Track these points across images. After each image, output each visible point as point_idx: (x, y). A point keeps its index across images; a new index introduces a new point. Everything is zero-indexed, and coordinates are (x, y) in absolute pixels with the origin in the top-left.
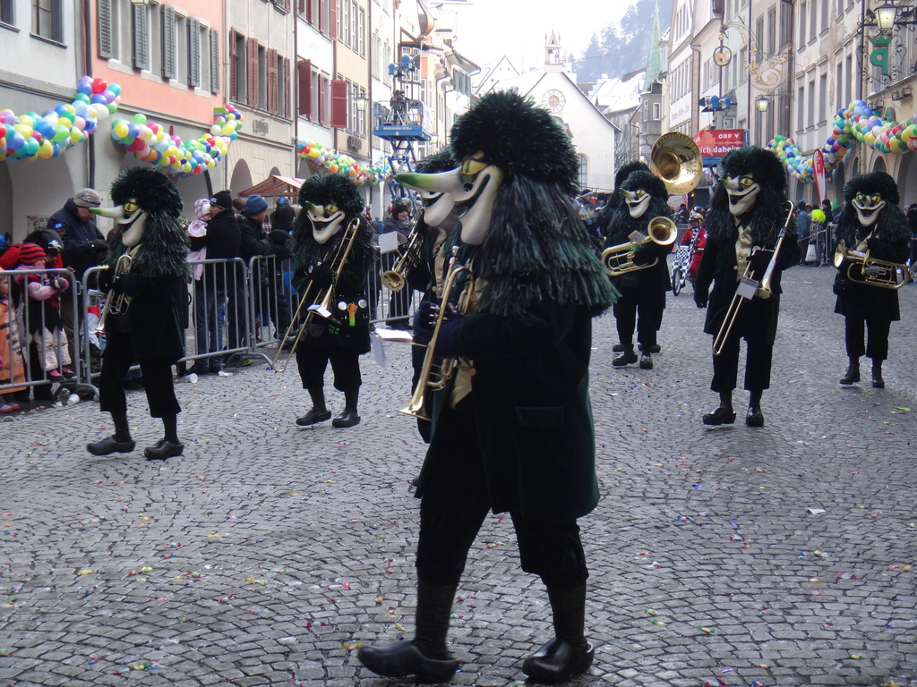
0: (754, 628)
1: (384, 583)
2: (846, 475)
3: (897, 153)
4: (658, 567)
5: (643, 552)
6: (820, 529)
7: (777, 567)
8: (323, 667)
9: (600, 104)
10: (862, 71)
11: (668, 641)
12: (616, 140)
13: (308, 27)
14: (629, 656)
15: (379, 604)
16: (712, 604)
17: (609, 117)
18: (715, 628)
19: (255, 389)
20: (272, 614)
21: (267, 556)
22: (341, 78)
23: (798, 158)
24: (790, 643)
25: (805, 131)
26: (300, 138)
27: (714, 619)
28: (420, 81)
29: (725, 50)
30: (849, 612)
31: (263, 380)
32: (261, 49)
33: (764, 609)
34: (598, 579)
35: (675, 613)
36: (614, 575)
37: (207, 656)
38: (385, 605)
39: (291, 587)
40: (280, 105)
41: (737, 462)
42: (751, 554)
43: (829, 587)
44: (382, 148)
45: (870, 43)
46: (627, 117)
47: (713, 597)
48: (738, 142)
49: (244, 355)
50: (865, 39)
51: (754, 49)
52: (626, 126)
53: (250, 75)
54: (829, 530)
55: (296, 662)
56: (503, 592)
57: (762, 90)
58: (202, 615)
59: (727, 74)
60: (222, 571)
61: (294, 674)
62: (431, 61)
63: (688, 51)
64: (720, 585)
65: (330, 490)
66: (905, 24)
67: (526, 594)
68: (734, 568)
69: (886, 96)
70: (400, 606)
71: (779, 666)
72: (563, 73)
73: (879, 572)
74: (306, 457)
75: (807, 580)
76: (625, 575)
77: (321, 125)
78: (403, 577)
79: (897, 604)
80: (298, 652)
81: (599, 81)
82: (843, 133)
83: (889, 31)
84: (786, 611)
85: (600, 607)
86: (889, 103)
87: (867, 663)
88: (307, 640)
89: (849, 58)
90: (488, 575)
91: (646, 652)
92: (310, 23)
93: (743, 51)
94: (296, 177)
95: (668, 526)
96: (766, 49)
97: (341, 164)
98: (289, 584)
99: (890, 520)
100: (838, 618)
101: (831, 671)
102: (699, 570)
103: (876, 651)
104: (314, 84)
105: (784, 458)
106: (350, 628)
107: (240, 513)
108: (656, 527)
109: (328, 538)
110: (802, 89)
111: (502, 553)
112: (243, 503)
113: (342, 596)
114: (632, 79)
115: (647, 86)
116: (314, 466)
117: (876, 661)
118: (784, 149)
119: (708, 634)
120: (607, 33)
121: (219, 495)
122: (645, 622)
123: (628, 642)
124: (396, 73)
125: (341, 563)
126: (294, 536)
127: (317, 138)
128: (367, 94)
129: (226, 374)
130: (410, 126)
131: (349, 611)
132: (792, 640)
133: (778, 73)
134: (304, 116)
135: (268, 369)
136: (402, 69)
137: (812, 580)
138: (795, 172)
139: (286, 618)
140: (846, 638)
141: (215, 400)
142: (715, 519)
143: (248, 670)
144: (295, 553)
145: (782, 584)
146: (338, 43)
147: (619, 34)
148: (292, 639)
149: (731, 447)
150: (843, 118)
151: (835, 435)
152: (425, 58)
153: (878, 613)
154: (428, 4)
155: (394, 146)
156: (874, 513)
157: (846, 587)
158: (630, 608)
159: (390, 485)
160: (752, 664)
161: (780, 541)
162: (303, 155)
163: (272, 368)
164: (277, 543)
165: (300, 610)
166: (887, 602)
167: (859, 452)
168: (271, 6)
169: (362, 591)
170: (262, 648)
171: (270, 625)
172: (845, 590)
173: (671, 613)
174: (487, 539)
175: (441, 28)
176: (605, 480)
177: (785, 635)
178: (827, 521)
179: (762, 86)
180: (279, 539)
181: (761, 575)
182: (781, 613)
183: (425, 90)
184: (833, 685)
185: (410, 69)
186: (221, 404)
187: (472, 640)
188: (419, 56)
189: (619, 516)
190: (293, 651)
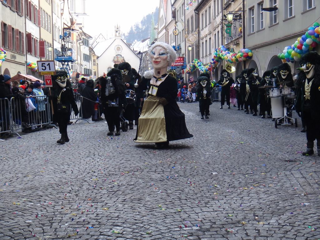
0: (196, 209)
1: (64, 202)
2: (224, 162)
3: (235, 63)
4: (161, 192)
5: (156, 188)
6: (216, 179)
7: (202, 190)
8: (42, 229)
9: (135, 50)
10: (223, 35)
11: (166, 214)
14: (153, 220)
15: (62, 208)
16: (181, 202)
17: (138, 54)
18: (183, 210)
19: (14, 144)
20: (23, 214)
21: (20, 196)
22: (42, 40)
23: (202, 66)
24: (208, 213)
25: (204, 57)
26: (28, 61)
27: (182, 207)
28: (71, 41)
29: (177, 30)
30: (227, 202)
31: (17, 141)
32: (13, 29)
33: (199, 203)
34: (141, 197)
35: (168, 206)
36: (146, 195)
38: (65, 209)
39: (29, 205)
40: (20, 49)
41: (187, 160)
42: (193, 187)
43: (220, 195)
44: (58, 65)
45: (225, 26)
46: (144, 54)
48: (182, 61)
49: (9, 133)
50: (223, 24)
51: (187, 30)
52: (144, 57)
53: (9, 38)
54: (219, 179)
55: (32, 228)
56: (107, 203)
59: (178, 39)
60: (3, 201)
61: (31, 232)
62: (75, 34)
63: (164, 31)
64: (183, 197)
65: (43, 174)
66: (236, 20)
67: (115, 203)
68: (188, 191)
69: (231, 44)
70: (70, 209)
71: (205, 220)
72: (121, 39)
73: (237, 190)
74: (33, 164)
75: (213, 194)
76: (150, 195)
77: (36, 56)
78: (71, 199)
79: (243, 199)
80: (33, 225)
81: (134, 42)
82: (217, 57)
83: (231, 22)
84: (206, 203)
85: (142, 205)
86: (232, 46)
87: (234, 217)
88: (36, 221)
89: (218, 32)
90: (101, 198)
91: (159, 218)
92: (31, 20)
93: (183, 30)
94: (27, 74)
95: (164, 180)
96: (190, 29)
98: (29, 204)
99: (239, 175)
100: (224, 205)
101: (222, 220)
102: (176, 193)
103: (237, 214)
104: (33, 42)
105: (203, 158)
106: (52, 216)
107: (10, 183)
108: (160, 180)
109: (43, 189)
110: (203, 43)
111: (106, 190)
112: (11, 180)
113: (49, 207)
114: (145, 42)
115: (151, 43)
116: (37, 167)
117: (237, 216)
118: (197, 64)
119: (180, 212)
120: (136, 26)
121: (1, 177)
122: (158, 209)
123: (152, 215)
124: (62, 38)
125: (48, 196)
126: (30, 189)
127: (34, 61)
128: (52, 46)
129: (3, 140)
130: (68, 57)
131: (51, 211)
132: (209, 212)
133: (195, 38)
134: (29, 53)
135: (18, 138)
136: (65, 36)
137: (214, 194)
138: (201, 71)
139: (28, 215)
140: (227, 210)
142: (180, 177)
143: (14, 232)
144: (30, 194)
145: (204, 195)
146: (41, 28)
147: (140, 26)
148: (30, 221)
149: (184, 156)
150: (217, 52)
151: (219, 151)
152: (73, 34)
153: (237, 202)
154: (73, 15)
155: (62, 64)
156: (234, 173)
157: (226, 195)
158: (152, 205)
159: (65, 172)
160: (196, 220)
161: (203, 183)
162: (29, 67)
163: (20, 138)
164: (24, 192)
165: (33, 212)
166: (240, 199)
167: (227, 155)
168: (16, 14)
169: (56, 205)
170: (20, 225)
171: (22, 217)
172: (226, 196)
173: (167, 206)
174: (101, 187)
175: (78, 23)
176: (142, 167)
177: (206, 210)
178: (218, 176)
179: (190, 42)
180: (24, 190)
181: (197, 193)
182: (205, 204)
183: (73, 45)
184: (224, 224)
185: (67, 37)
186: (1, 150)
187: (97, 218)
188: (70, 32)
189: (147, 178)
190: (31, 225)
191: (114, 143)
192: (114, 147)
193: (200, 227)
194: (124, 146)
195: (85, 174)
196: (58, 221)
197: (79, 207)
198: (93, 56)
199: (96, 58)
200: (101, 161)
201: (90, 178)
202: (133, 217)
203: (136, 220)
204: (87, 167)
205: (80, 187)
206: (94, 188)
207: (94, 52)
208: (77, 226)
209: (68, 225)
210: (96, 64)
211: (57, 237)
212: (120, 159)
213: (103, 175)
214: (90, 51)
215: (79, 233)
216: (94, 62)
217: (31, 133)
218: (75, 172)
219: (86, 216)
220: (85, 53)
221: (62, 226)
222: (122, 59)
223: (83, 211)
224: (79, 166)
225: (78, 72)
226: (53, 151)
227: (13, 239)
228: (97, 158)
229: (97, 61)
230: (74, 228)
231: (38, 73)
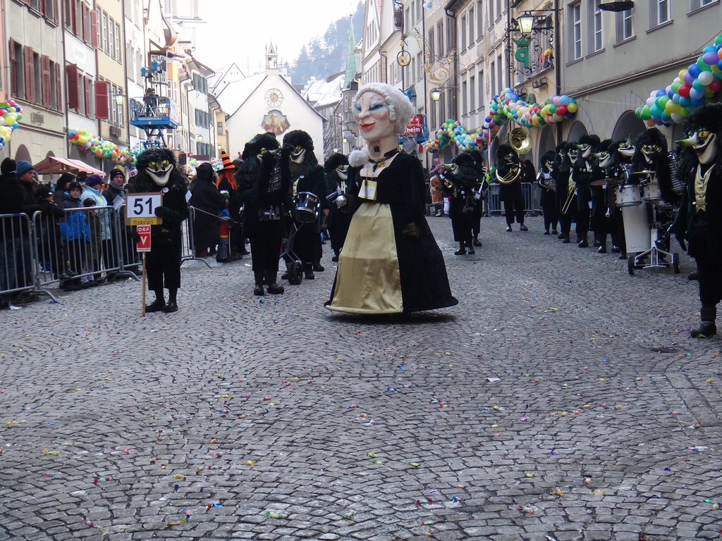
0: (451, 461)
1: (156, 448)
2: (514, 354)
3: (538, 128)
4: (374, 424)
5: (362, 414)
6: (497, 391)
7: (466, 419)
8: (109, 510)
9: (311, 100)
10: (509, 66)
11: (385, 474)
12: (324, 128)
13: (74, 38)
14: (356, 486)
15: (153, 462)
16: (418, 447)
17: (318, 110)
18: (422, 464)
19: (42, 318)
20: (65, 476)
21: (58, 435)
22: (102, 79)
23: (464, 135)
24: (480, 469)
25: (469, 115)
26: (70, 127)
27: (420, 457)
28: (167, 82)
29: (405, 53)
30: (522, 446)
31: (48, 311)
32: (36, 55)
33: (459, 447)
34: (329, 435)
35: (390, 455)
36: (340, 431)
37: (11, 509)
38: (158, 463)
39: (79, 455)
40: (53, 100)
41: (430, 350)
42: (445, 412)
43: (506, 430)
44: (138, 135)
45: (515, 44)
46: (331, 110)
47: (419, 442)
48: (418, 125)
49: (31, 292)
50: (511, 41)
51: (428, 53)
52: (331, 116)
53: (27, 76)
54: (503, 392)
55: (87, 508)
56: (253, 448)
57: (435, 84)
58: (5, 480)
59: (408, 73)
60: (21, 447)
61: (85, 517)
62: (175, 66)
63: (377, 56)
64: (423, 434)
65: (108, 385)
66: (540, 30)
67: (271, 449)
68: (433, 421)
69: (528, 85)
70: (170, 463)
71: (473, 486)
72: (280, 76)
73: (544, 418)
74: (86, 363)
75: (489, 426)
76: (349, 431)
77: (87, 117)
78: (173, 442)
79: (558, 438)
80: (87, 501)
81: (309, 82)
82: (496, 114)
83: (528, 36)
84: (475, 448)
85: (331, 454)
86: (530, 90)
87: (539, 479)
88: (95, 492)
89: (500, 58)
90: (240, 437)
91: (369, 483)
92: (75, 35)
93: (419, 55)
94: (69, 157)
95: (380, 396)
96: (436, 52)
97: (105, 149)
98: (78, 453)
99: (549, 383)
100: (515, 451)
101: (512, 486)
102: (406, 424)
103: (545, 471)
104: (81, 86)
105: (466, 345)
106: (131, 481)
107: (34, 405)
108: (371, 397)
109: (108, 419)
110: (465, 83)
111: (251, 421)
112: (36, 398)
113: (122, 459)
114: (335, 80)
115: (347, 84)
116: (94, 369)
117: (545, 477)
118: (453, 130)
119: (416, 468)
120: (314, 45)
121: (15, 394)
122: (367, 463)
123: (355, 476)
124: (147, 74)
125: (120, 436)
126: (79, 419)
127: (85, 128)
128: (124, 92)
129: (16, 308)
130: (160, 117)
131: (129, 469)
132: (482, 467)
133: (446, 71)
134: (73, 110)
135: (51, 303)
136: (153, 70)
137: (493, 426)
138: (461, 145)
139: (76, 478)
140: (521, 464)
141: (7, 327)
142: (416, 389)
143: (46, 517)
144: (81, 431)
145: (471, 430)
146: (99, 51)
147: (323, 46)
148: (82, 492)
149: (425, 340)
150: (497, 103)
151: (504, 329)
152: (171, 64)
153: (545, 445)
154: (171, 21)
155: (147, 133)
156: (537, 379)
157: (519, 429)
158: (354, 453)
159: (157, 379)
160: (452, 486)
161: (467, 402)
162: (73, 141)
163: (55, 302)
164: (66, 425)
165: (88, 471)
166: (550, 437)
167: (522, 338)
168: (43, 21)
169: (138, 454)
170: (58, 500)
171: (63, 483)
172: (518, 431)
173: (387, 455)
174: (238, 412)
175: (182, 40)
176: (330, 367)
177: (476, 464)
178: (501, 386)
179: (435, 81)
180: (67, 422)
181: (454, 425)
182: (471, 450)
183: (171, 89)
184: (514, 496)
185: (159, 72)
186: (14, 331)
187: (230, 483)
188: (165, 61)
189: (342, 391)
190: (83, 501)
191: (266, 313)
192: (268, 322)
193: (462, 501)
194: (289, 320)
195: (202, 383)
196: (144, 492)
197: (191, 459)
198: (217, 113)
199: (222, 119)
200: (238, 354)
201: (214, 394)
202: (312, 480)
203: (318, 487)
204: (206, 367)
205: (191, 414)
206: (223, 417)
207: (220, 106)
208: (186, 503)
209: (165, 501)
210: (224, 133)
211: (143, 527)
212: (282, 348)
213: (243, 385)
214: (209, 104)
215: (190, 517)
216: (218, 127)
217: (78, 292)
218: (180, 379)
219: (207, 480)
220: (199, 109)
221: (152, 503)
223: (200, 468)
224: (188, 366)
225: (182, 150)
226: (129, 331)
228: (229, 347)
229: (227, 126)
230: (179, 506)
231: (93, 154)
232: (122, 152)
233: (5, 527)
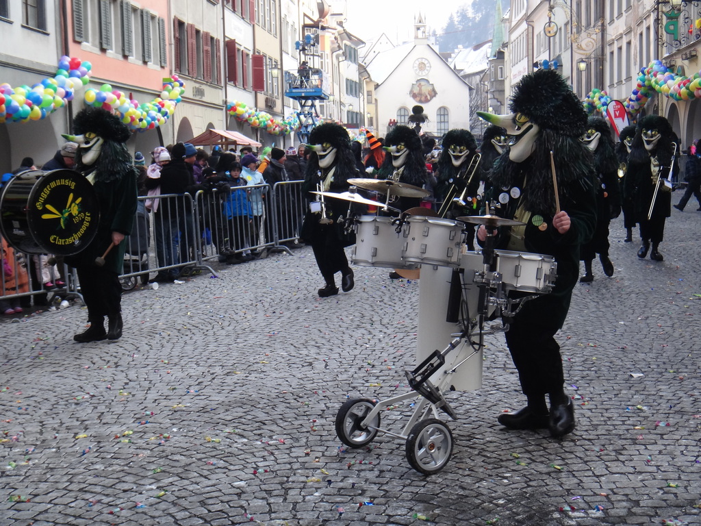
0: (594, 466)
1: (310, 439)
2: (658, 347)
3: (686, 101)
6: (641, 389)
7: (609, 418)
8: (267, 504)
9: (457, 68)
10: (658, 38)
11: (529, 477)
12: (470, 95)
13: (233, 14)
14: (500, 489)
15: (307, 454)
16: (561, 448)
17: (464, 78)
18: (565, 466)
19: (203, 293)
20: (227, 465)
21: (219, 421)
22: (259, 53)
24: (623, 476)
25: (615, 85)
26: (229, 100)
27: (563, 459)
28: (319, 54)
29: (552, 24)
30: (666, 451)
31: (208, 286)
32: (198, 32)
33: (601, 450)
34: (474, 431)
35: (534, 456)
36: (485, 428)
37: (179, 498)
38: (313, 455)
39: (239, 444)
40: (213, 74)
41: (574, 339)
42: (589, 409)
43: (650, 433)
44: (291, 106)
45: (664, 16)
46: (478, 78)
47: (562, 443)
49: (193, 267)
50: (660, 13)
51: (575, 23)
52: (478, 84)
53: (190, 52)
54: (647, 389)
55: (247, 501)
57: (582, 54)
58: (173, 467)
59: (554, 43)
60: (186, 432)
61: (245, 510)
62: (328, 38)
63: (524, 26)
65: (265, 369)
66: (690, 2)
69: (677, 57)
70: (323, 455)
71: (615, 494)
72: (428, 45)
73: (688, 420)
74: (245, 344)
75: (632, 428)
76: (494, 428)
77: (245, 89)
78: (325, 433)
80: (247, 493)
81: (456, 51)
82: (644, 86)
83: (678, 7)
84: (619, 452)
85: (476, 452)
86: (679, 62)
87: (682, 490)
88: (254, 484)
89: (648, 28)
91: (513, 486)
92: (234, 11)
93: (566, 25)
94: (227, 129)
96: (584, 23)
97: (261, 119)
98: (239, 441)
99: (694, 380)
100: (658, 456)
101: (655, 497)
103: (689, 481)
104: (239, 59)
105: (610, 336)
106: (287, 473)
107: (197, 388)
108: (516, 391)
109: (265, 405)
110: (612, 53)
111: (399, 413)
112: (199, 381)
113: (279, 449)
114: (481, 49)
115: (493, 54)
116: (252, 351)
117: (689, 488)
118: (599, 99)
119: (560, 471)
120: (461, 13)
121: (180, 375)
122: (511, 463)
123: (499, 478)
124: (301, 48)
125: (277, 424)
126: (239, 405)
127: (242, 99)
128: (279, 65)
129: (180, 282)
130: (313, 88)
131: (285, 460)
132: (625, 474)
133: (593, 41)
134: (232, 83)
135: (212, 277)
136: (306, 44)
137: (637, 428)
139: (237, 467)
140: (665, 471)
141: (172, 303)
143: (210, 507)
144: (241, 417)
145: (614, 432)
146: (256, 26)
147: (470, 14)
148: (242, 483)
150: (645, 75)
151: (648, 317)
152: (323, 36)
153: (688, 451)
155: (301, 104)
156: (681, 376)
157: (663, 432)
158: (499, 453)
159: (310, 364)
160: (595, 493)
161: (610, 399)
162: (232, 113)
163: (215, 277)
164: (227, 410)
165: (247, 460)
166: (694, 443)
167: (666, 329)
169: (294, 445)
170: (220, 490)
171: (225, 473)
172: (662, 435)
173: (530, 456)
175: (335, 13)
177: (618, 470)
178: (645, 383)
179: (582, 52)
180: (228, 407)
181: (597, 425)
182: (614, 454)
183: (323, 60)
184: (657, 507)
185: (312, 45)
186: (178, 306)
187: (380, 480)
188: (318, 35)
189: (486, 383)
190: (243, 492)
191: (413, 294)
192: (415, 304)
193: (605, 511)
195: (353, 370)
196: (299, 486)
197: (343, 452)
198: (367, 82)
199: (372, 88)
200: (387, 340)
201: (364, 382)
202: (458, 480)
203: (463, 488)
204: (356, 352)
205: (343, 403)
207: (369, 75)
208: (338, 499)
209: (319, 496)
210: (374, 101)
211: (299, 523)
213: (392, 373)
214: (360, 74)
215: (343, 515)
216: (368, 95)
218: (333, 365)
219: (358, 476)
220: (350, 78)
221: (307, 498)
222: (430, 88)
223: (352, 463)
224: (339, 350)
225: (334, 119)
226: (284, 310)
227: (209, 525)
228: (377, 331)
229: (376, 94)
230: (332, 503)
231: (250, 124)
232: (277, 122)
233: (173, 517)
